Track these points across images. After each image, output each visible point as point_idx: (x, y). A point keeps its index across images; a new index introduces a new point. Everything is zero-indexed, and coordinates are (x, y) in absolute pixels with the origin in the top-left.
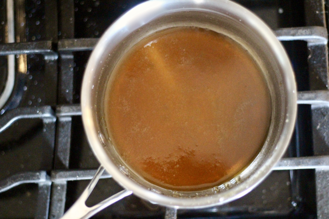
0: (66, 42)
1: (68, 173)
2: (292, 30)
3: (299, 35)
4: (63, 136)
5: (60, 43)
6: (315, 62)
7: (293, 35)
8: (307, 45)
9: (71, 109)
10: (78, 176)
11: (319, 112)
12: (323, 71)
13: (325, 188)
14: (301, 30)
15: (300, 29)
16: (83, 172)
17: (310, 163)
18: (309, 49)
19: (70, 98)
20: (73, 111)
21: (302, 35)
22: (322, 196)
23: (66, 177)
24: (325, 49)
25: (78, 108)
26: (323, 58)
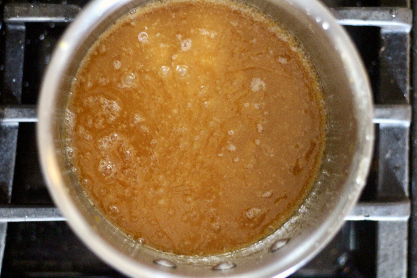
0: (17, 9)
1: (12, 211)
2: (363, 12)
3: (373, 20)
4: (5, 149)
5: (7, 8)
6: (390, 58)
7: (365, 19)
8: (381, 32)
9: (20, 113)
10: (27, 217)
11: (391, 133)
12: (401, 72)
13: (391, 245)
14: (376, 13)
15: (375, 10)
16: (34, 210)
17: (375, 213)
18: (383, 38)
19: (18, 92)
20: (24, 116)
21: (377, 19)
22: (386, 256)
23: (9, 217)
24: (406, 40)
25: (32, 112)
26: (403, 54)
